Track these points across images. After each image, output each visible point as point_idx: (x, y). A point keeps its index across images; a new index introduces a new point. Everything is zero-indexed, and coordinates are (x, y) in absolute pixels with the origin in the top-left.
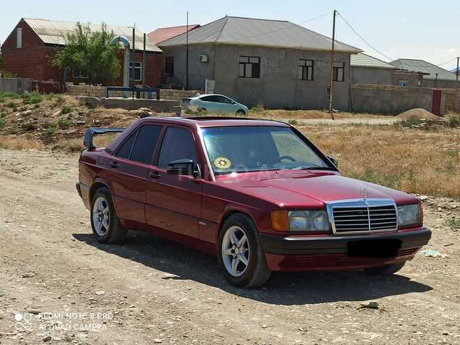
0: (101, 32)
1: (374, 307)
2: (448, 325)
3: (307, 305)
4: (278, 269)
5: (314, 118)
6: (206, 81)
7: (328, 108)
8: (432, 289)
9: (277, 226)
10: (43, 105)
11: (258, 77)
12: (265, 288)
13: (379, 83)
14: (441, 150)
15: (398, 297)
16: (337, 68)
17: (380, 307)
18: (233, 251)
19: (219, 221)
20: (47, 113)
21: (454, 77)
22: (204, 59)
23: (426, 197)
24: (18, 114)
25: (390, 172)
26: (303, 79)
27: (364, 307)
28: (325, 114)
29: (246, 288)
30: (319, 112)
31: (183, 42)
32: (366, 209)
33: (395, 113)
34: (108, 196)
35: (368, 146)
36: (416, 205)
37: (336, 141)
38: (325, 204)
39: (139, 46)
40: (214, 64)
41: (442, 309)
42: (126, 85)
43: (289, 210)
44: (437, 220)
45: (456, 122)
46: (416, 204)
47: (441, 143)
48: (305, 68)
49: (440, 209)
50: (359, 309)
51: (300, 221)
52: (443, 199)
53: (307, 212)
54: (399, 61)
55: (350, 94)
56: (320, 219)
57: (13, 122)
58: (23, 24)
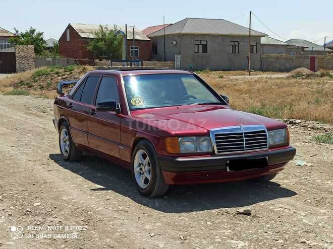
0: (114, 30)
1: (247, 213)
2: (307, 231)
3: (194, 213)
4: (172, 183)
5: (240, 75)
6: (176, 56)
7: (248, 69)
8: (296, 194)
9: (169, 149)
10: (75, 72)
11: (206, 52)
12: (166, 197)
13: (278, 53)
14: (312, 90)
15: (270, 202)
16: (253, 45)
17: (253, 213)
18: (141, 169)
19: (131, 145)
20: (76, 77)
21: (323, 49)
22: (174, 43)
23: (300, 121)
24: (60, 78)
25: (278, 105)
26: (233, 53)
27: (239, 213)
28: (246, 73)
29: (151, 197)
30: (243, 72)
31: (162, 34)
32: (242, 134)
33: (288, 71)
34: (68, 128)
35: (266, 90)
36: (284, 130)
37: (246, 87)
38: (209, 131)
39: (137, 37)
40: (180, 46)
41: (303, 214)
42: (124, 59)
43: (180, 137)
44: (307, 137)
45: (324, 75)
46: (283, 128)
47: (312, 85)
48: (234, 46)
49: (309, 129)
50: (235, 215)
51: (188, 145)
52: (311, 122)
53: (195, 138)
54: (290, 41)
55: (261, 61)
56: (205, 143)
57: (56, 82)
58: (70, 27)
